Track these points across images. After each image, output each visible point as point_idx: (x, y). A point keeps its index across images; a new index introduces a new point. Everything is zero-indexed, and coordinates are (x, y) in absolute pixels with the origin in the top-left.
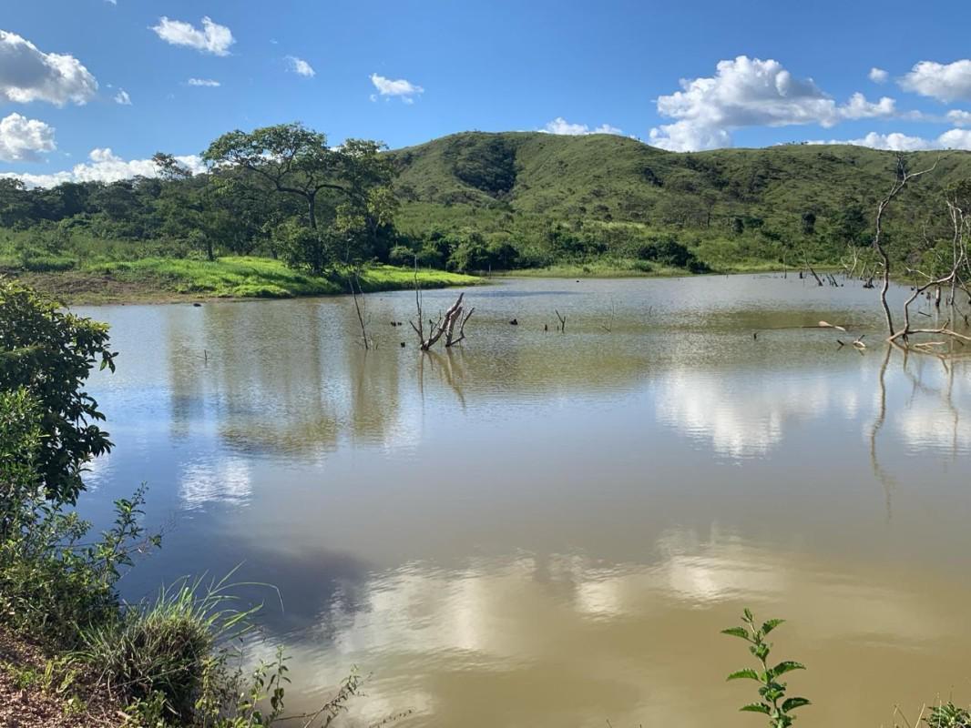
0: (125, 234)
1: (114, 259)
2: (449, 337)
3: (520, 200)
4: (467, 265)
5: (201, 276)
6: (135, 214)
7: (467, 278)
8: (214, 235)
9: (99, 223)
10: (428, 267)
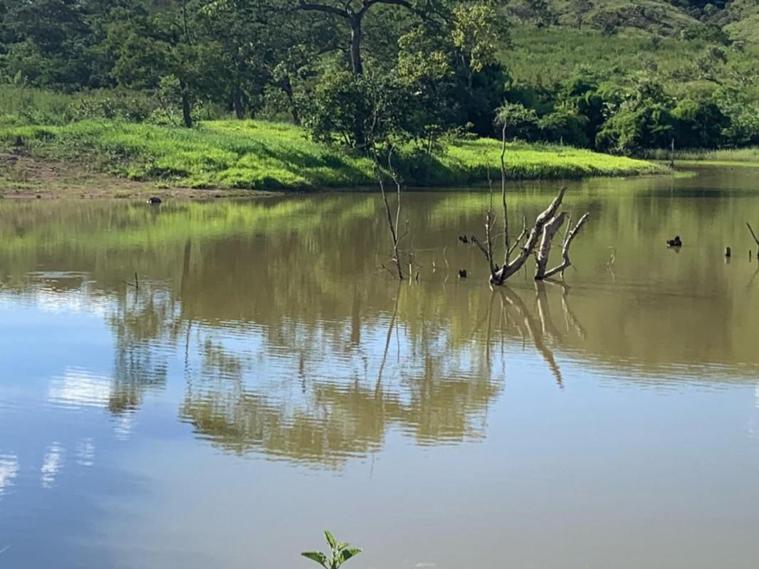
0: (59, 78)
1: (31, 121)
2: (542, 264)
3: (744, 22)
4: (635, 139)
5: (168, 152)
6: (78, 45)
7: (626, 163)
8: (194, 84)
9: (20, 59)
10: (558, 143)
